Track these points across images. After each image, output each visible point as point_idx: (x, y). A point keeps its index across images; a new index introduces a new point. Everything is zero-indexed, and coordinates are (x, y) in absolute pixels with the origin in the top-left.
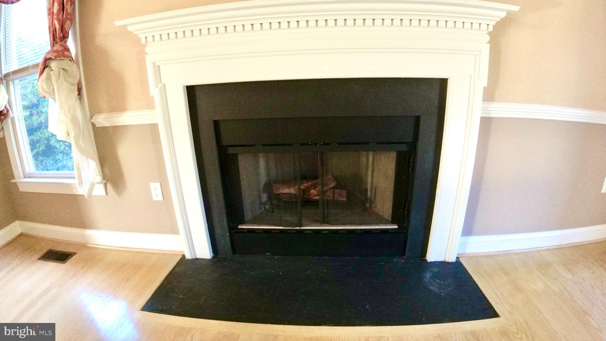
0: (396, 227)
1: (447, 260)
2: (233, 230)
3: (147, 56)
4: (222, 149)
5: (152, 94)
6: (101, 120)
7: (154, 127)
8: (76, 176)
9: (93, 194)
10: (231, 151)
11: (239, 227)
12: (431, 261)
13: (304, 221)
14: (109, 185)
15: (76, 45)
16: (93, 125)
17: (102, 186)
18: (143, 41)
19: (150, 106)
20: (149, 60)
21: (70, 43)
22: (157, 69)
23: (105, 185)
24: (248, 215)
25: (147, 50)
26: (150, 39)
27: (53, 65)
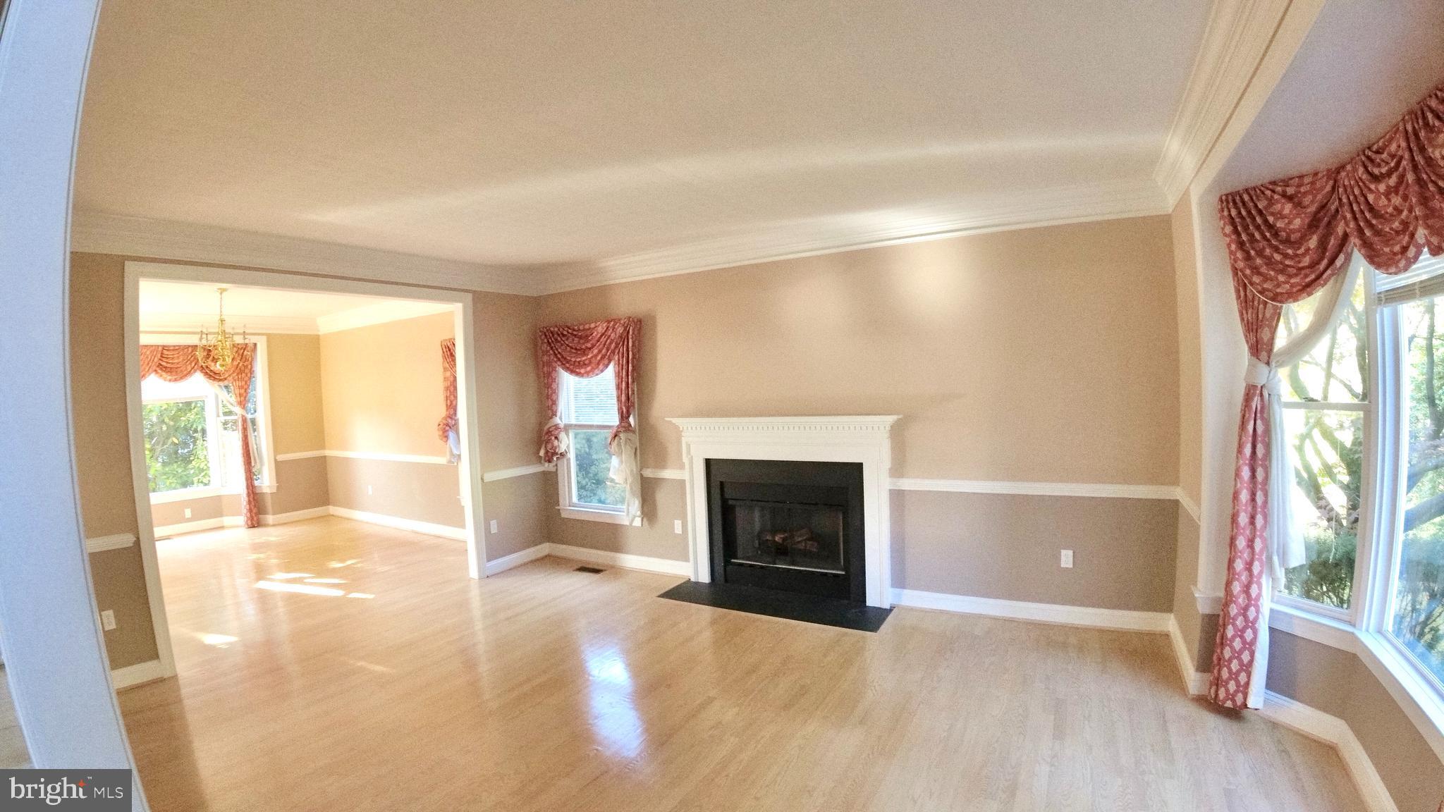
0: (844, 573)
1: (882, 607)
2: (727, 562)
3: (683, 438)
4: (724, 501)
5: (684, 461)
6: (648, 473)
7: (683, 482)
8: (625, 510)
9: (634, 525)
10: (730, 502)
11: (733, 560)
12: (870, 605)
13: (777, 561)
14: (645, 520)
15: (635, 422)
16: (641, 475)
17: (640, 519)
18: (681, 429)
19: (682, 467)
20: (684, 440)
21: (631, 420)
22: (688, 446)
23: (642, 520)
24: (740, 553)
25: (683, 434)
26: (685, 428)
27: (622, 435)
